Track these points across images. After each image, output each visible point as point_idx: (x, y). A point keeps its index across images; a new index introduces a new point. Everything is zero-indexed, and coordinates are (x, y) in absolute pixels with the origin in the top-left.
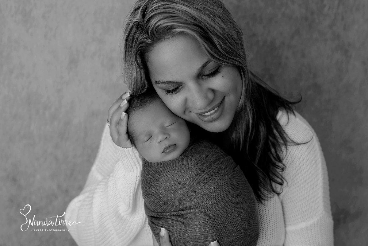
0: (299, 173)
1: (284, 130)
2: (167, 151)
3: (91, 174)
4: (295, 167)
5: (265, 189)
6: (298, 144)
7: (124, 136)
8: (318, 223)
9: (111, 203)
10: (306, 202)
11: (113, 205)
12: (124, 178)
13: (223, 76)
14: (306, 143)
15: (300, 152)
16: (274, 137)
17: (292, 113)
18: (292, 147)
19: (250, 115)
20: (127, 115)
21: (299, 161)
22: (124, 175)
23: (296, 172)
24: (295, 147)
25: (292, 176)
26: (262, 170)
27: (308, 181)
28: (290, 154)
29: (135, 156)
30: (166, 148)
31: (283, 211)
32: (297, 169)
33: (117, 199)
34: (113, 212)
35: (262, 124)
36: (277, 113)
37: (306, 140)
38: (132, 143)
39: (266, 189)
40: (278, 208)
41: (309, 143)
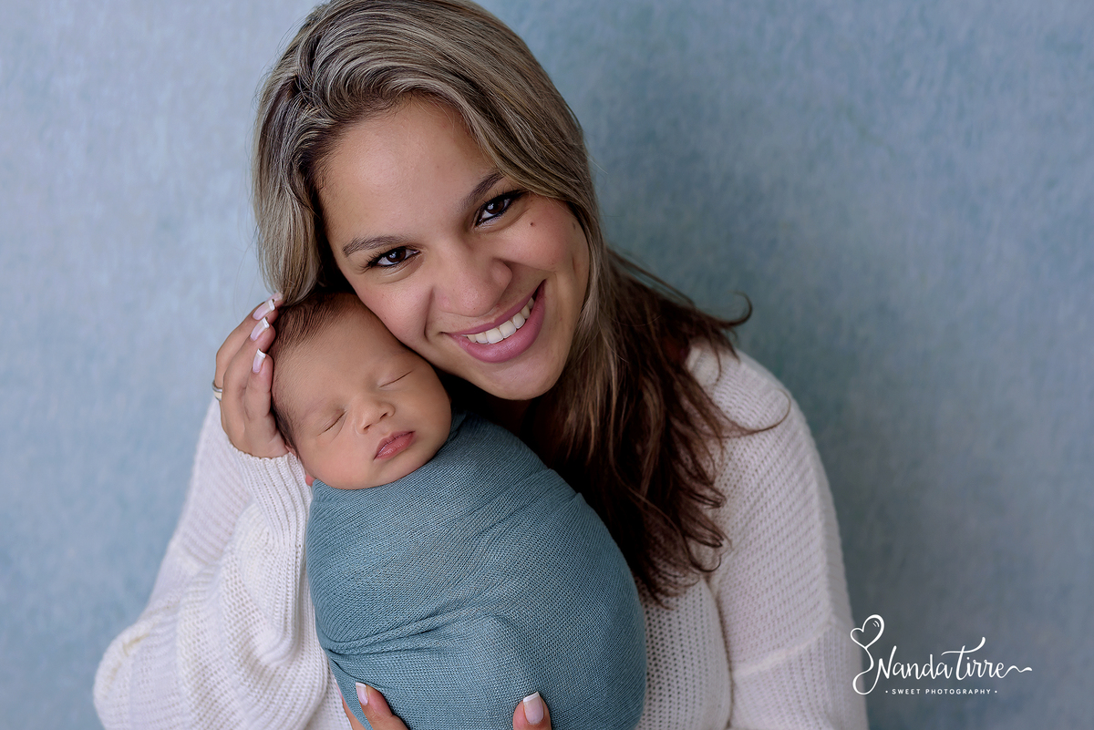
0: (758, 511)
1: (710, 396)
2: (389, 451)
3: (167, 562)
4: (747, 495)
5: (670, 562)
6: (753, 432)
7: (263, 423)
8: (819, 649)
9: (231, 627)
10: (783, 591)
11: (236, 634)
12: (266, 550)
13: (532, 224)
14: (772, 427)
15: (758, 452)
16: (686, 419)
17: (729, 352)
18: (734, 440)
19: (611, 357)
20: (270, 359)
21: (757, 477)
22: (266, 544)
23: (752, 508)
24: (744, 440)
25: (741, 521)
26: (660, 511)
27: (785, 532)
28: (730, 459)
29: (297, 482)
30: (385, 444)
31: (722, 622)
32: (752, 500)
33: (246, 616)
34: (236, 655)
35: (650, 385)
36: (687, 353)
37: (770, 418)
38: (286, 443)
39: (671, 560)
40: (708, 615)
41: (779, 427)
